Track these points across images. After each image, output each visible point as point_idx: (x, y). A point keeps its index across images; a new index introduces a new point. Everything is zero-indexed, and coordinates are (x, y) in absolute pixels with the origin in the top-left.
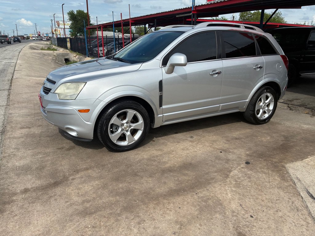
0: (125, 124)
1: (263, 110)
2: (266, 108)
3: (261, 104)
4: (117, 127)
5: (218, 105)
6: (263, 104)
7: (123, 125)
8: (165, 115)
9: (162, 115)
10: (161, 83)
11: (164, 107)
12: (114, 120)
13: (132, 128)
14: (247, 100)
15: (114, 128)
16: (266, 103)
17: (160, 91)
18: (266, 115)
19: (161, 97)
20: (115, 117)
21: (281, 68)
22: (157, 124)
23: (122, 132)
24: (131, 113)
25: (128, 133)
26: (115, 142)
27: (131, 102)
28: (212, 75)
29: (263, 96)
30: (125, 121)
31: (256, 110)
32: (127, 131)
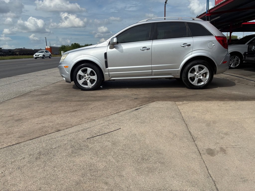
0: (86, 76)
1: (197, 78)
2: (201, 77)
3: (195, 73)
4: (83, 77)
5: (151, 71)
6: (197, 73)
7: (85, 76)
8: (110, 73)
9: (108, 73)
10: (106, 54)
11: (109, 68)
12: (80, 73)
13: (90, 78)
14: (178, 69)
15: (81, 77)
16: (201, 73)
17: (105, 59)
18: (202, 83)
19: (106, 62)
20: (80, 71)
21: (214, 45)
22: (106, 79)
23: (85, 80)
24: (89, 70)
25: (88, 81)
26: (81, 84)
27: (88, 64)
28: (143, 50)
29: (196, 67)
30: (86, 74)
31: (189, 77)
32: (88, 80)
